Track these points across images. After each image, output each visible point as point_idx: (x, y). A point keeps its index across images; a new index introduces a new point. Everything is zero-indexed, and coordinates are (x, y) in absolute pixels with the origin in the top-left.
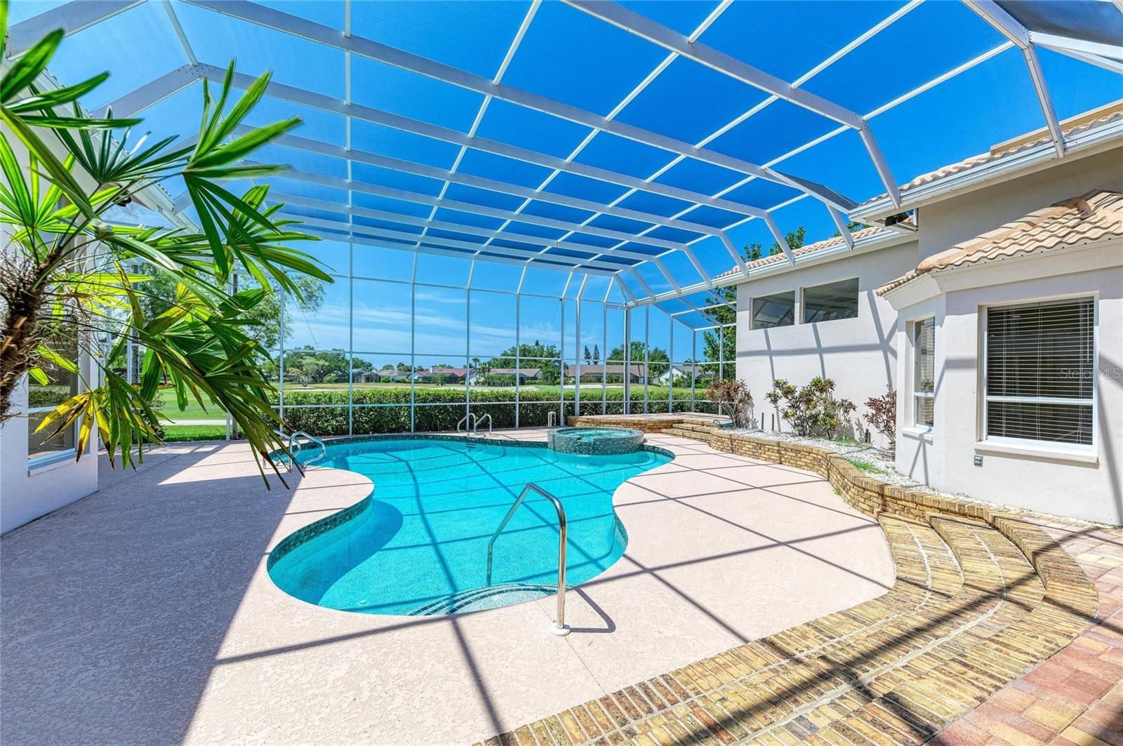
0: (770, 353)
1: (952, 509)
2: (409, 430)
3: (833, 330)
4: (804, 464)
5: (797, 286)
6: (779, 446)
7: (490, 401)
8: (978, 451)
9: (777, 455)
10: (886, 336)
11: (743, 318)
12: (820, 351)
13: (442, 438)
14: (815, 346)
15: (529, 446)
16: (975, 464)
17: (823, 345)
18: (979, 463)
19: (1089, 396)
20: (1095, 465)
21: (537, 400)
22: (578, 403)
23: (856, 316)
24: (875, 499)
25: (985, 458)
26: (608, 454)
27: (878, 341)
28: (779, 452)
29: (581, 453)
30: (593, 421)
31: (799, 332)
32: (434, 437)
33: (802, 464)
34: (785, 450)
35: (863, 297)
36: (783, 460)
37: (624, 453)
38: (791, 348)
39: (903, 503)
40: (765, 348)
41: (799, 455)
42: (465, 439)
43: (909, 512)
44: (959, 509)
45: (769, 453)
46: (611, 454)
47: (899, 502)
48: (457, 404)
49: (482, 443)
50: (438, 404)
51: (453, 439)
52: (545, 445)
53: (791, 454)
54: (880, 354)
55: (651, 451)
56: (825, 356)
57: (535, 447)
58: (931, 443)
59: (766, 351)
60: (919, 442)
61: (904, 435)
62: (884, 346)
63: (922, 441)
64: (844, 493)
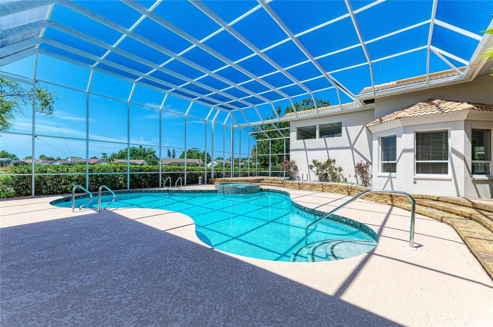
0: (306, 150)
1: (419, 197)
2: (126, 188)
3: (331, 141)
4: (334, 191)
5: (317, 123)
6: (322, 185)
7: (170, 171)
8: (414, 179)
9: (322, 189)
10: (352, 144)
11: (293, 135)
12: (327, 149)
13: (151, 192)
14: (325, 147)
15: (208, 193)
16: (414, 183)
17: (328, 147)
18: (415, 183)
19: (447, 159)
20: (451, 180)
21: (193, 171)
22: (213, 172)
23: (341, 136)
24: (388, 198)
25: (417, 181)
26: (251, 193)
27: (349, 146)
28: (322, 187)
29: (239, 193)
30: (225, 181)
31: (318, 142)
32: (146, 191)
33: (332, 191)
34: (325, 186)
35: (343, 129)
36: (324, 190)
37: (257, 192)
38: (315, 148)
39: (400, 197)
40: (303, 147)
41: (331, 188)
42: (168, 191)
43: (403, 200)
44: (422, 197)
45: (318, 188)
46: (252, 193)
47: (398, 197)
48: (153, 173)
49: (179, 192)
50: (142, 173)
51: (159, 191)
52: (216, 191)
53: (328, 188)
54: (350, 150)
55: (266, 191)
56: (329, 151)
57: (211, 193)
58: (395, 178)
59: (304, 149)
60: (388, 178)
61: (378, 177)
62: (352, 147)
63: (390, 177)
64: (367, 198)
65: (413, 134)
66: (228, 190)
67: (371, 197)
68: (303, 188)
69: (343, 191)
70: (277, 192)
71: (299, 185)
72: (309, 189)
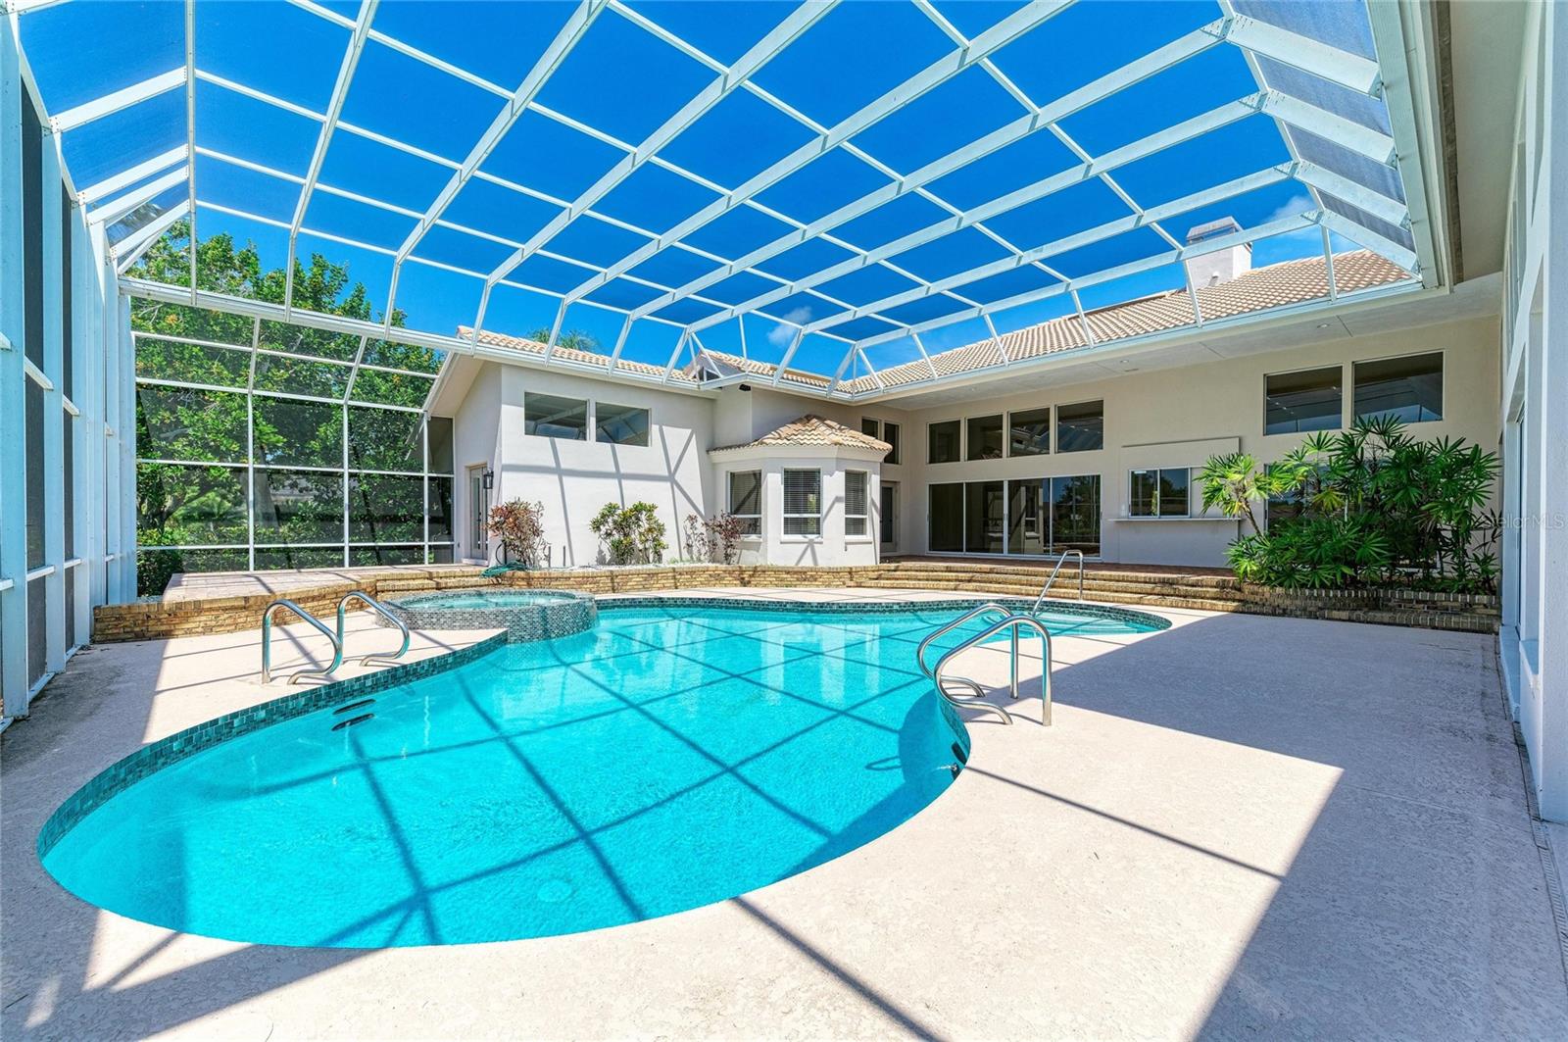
0: (559, 472)
3: (629, 455)
4: (699, 583)
5: (594, 397)
6: (674, 571)
8: (846, 543)
10: (672, 469)
12: (619, 476)
14: (614, 469)
16: (845, 550)
17: (625, 471)
19: (866, 511)
23: (648, 445)
24: (846, 576)
25: (848, 547)
27: (667, 474)
28: (674, 578)
29: (587, 627)
31: (590, 451)
34: (680, 574)
35: (654, 429)
38: (586, 469)
40: (553, 464)
41: (694, 576)
45: (664, 581)
47: (859, 573)
53: (686, 577)
54: (669, 484)
58: (821, 543)
59: (553, 469)
60: (805, 545)
61: (781, 543)
62: (671, 478)
63: (811, 543)
64: (806, 583)
65: (844, 473)
66: (564, 619)
67: (816, 580)
68: (624, 588)
69: (723, 579)
70: (614, 607)
71: (612, 579)
72: (641, 587)
